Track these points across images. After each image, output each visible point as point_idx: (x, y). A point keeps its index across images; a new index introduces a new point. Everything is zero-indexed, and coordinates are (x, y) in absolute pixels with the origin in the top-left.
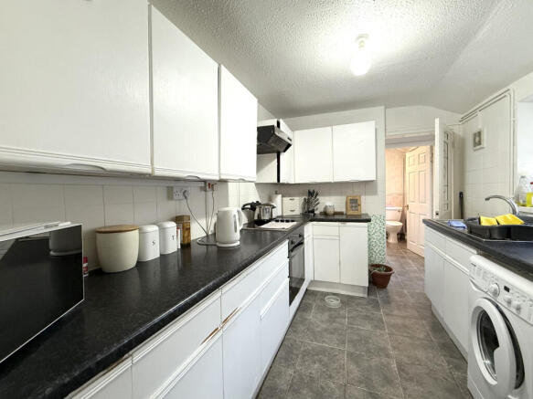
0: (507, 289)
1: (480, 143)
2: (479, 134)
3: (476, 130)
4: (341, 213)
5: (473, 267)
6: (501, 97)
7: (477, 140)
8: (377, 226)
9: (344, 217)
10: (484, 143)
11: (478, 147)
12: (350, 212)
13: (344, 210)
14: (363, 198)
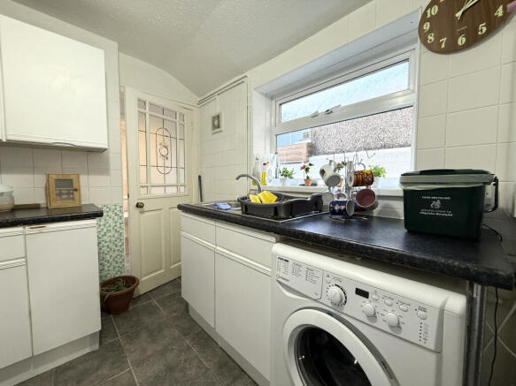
0: (362, 293)
1: (219, 127)
2: (218, 117)
3: (214, 113)
4: (36, 207)
5: (283, 263)
6: (240, 82)
7: (216, 123)
8: (110, 221)
9: (42, 214)
10: (223, 128)
11: (217, 130)
12: (57, 204)
13: (41, 201)
14: (83, 178)
